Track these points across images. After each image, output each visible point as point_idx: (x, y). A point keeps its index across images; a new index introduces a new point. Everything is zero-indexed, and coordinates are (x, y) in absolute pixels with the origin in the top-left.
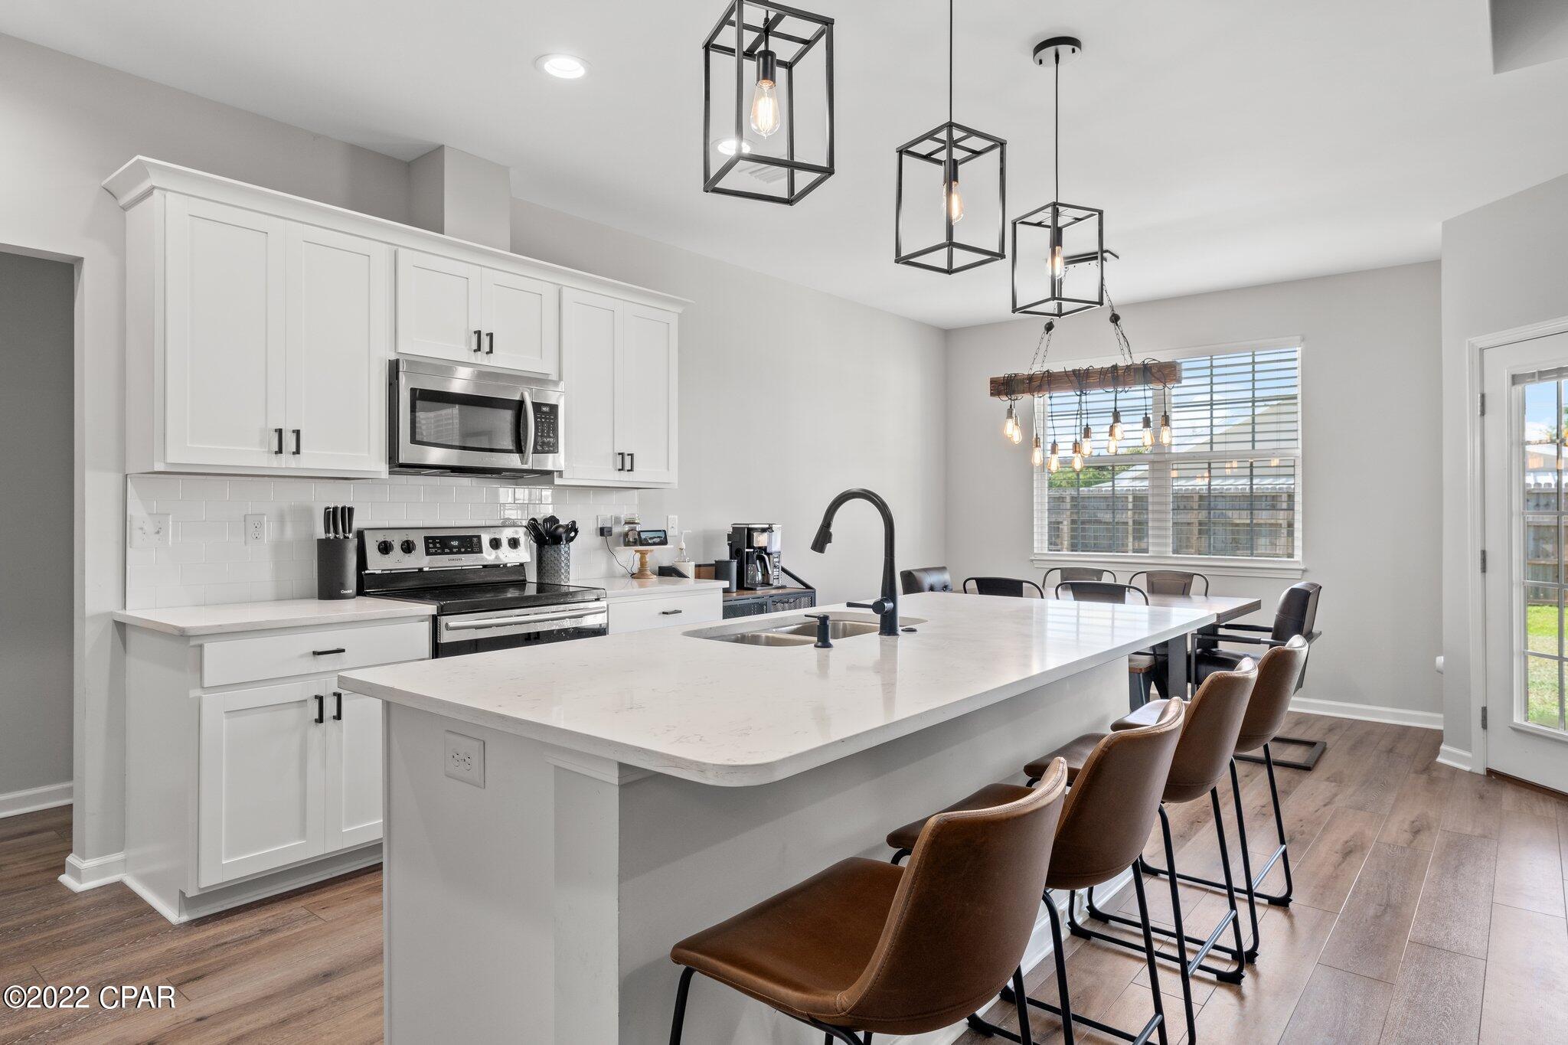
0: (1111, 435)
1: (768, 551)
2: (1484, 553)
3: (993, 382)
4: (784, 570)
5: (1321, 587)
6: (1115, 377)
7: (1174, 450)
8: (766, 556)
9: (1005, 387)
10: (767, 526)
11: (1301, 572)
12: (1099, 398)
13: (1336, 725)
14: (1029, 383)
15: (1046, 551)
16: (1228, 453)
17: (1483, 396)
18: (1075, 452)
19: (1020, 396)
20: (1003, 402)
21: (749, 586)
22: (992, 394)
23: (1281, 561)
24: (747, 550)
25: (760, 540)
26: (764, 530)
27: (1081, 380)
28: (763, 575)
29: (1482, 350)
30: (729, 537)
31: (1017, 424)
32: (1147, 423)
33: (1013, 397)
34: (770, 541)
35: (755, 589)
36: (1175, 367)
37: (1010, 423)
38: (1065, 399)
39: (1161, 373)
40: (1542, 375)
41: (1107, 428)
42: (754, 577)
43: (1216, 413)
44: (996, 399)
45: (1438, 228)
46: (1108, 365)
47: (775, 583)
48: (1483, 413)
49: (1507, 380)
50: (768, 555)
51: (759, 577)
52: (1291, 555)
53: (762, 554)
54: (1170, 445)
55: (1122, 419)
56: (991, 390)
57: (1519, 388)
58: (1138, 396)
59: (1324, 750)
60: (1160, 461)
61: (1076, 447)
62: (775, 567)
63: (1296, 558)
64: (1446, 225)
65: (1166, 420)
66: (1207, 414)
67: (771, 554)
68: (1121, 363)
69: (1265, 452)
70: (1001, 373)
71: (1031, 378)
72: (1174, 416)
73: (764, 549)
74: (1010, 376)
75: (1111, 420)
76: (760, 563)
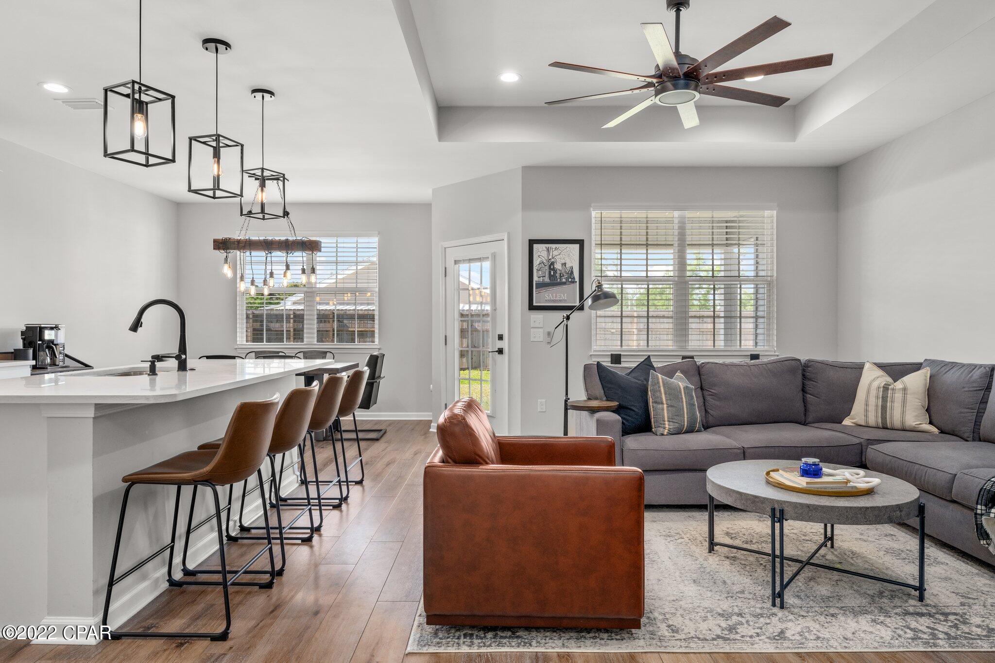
0: (285, 276)
1: (55, 343)
2: (446, 336)
3: (215, 241)
4: (67, 356)
5: (384, 355)
6: (287, 246)
7: (318, 286)
8: (54, 347)
9: (223, 245)
10: (55, 326)
11: (378, 350)
12: (278, 255)
13: (392, 423)
14: (238, 244)
15: (245, 343)
16: (345, 289)
17: (446, 268)
18: (265, 285)
19: (232, 251)
20: (221, 254)
21: (39, 366)
22: (214, 249)
23: (369, 345)
24: (39, 342)
25: (48, 335)
26: (52, 328)
27: (268, 246)
28: (51, 359)
29: (445, 248)
30: (23, 333)
31: (230, 267)
32: (303, 271)
33: (228, 251)
34: (56, 336)
35: (47, 368)
36: (318, 243)
37: (226, 267)
38: (259, 255)
39: (312, 246)
40: (464, 261)
41: (282, 272)
42: (45, 359)
43: (339, 267)
44: (217, 251)
45: (430, 192)
46: (283, 238)
47: (61, 364)
48: (445, 276)
49: (453, 262)
50: (56, 345)
51: (48, 360)
52: (373, 342)
53: (51, 346)
54: (316, 283)
55: (291, 267)
56: (214, 246)
57: (457, 266)
58: (299, 257)
59: (385, 433)
60: (310, 292)
61: (265, 282)
62: (61, 353)
63: (376, 343)
64: (434, 190)
65: (313, 271)
66: (334, 267)
67: (58, 345)
68: (291, 238)
69: (362, 289)
70: (220, 236)
71: (239, 241)
72: (318, 267)
73: (52, 342)
74: (226, 239)
75: (284, 268)
76: (49, 350)
